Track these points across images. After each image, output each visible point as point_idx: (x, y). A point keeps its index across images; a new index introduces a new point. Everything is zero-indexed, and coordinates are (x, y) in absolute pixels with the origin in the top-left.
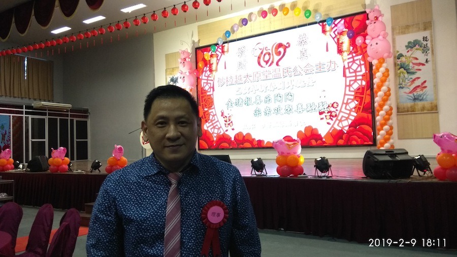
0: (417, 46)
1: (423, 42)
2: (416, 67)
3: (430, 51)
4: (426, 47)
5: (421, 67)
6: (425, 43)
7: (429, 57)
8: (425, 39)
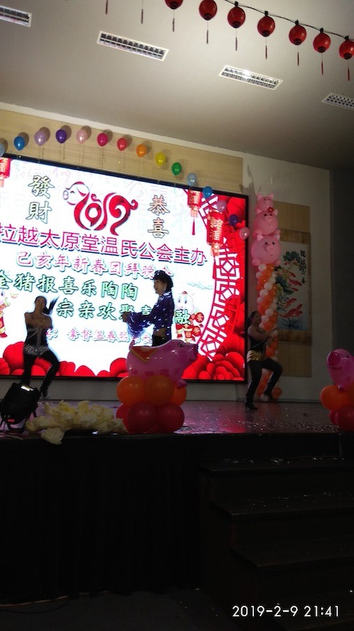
0: (295, 259)
1: (300, 256)
2: (293, 286)
3: (306, 270)
4: (303, 263)
5: (297, 287)
6: (302, 258)
7: (306, 276)
8: (303, 253)
